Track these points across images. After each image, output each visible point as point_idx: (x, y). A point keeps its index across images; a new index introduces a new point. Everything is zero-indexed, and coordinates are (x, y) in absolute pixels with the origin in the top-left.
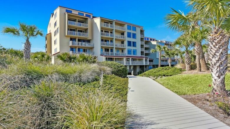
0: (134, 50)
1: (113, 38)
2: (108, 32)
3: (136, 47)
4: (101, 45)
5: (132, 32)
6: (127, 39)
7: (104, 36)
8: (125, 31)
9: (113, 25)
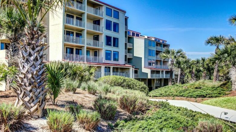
0: (114, 52)
1: (84, 30)
2: (73, 17)
3: (118, 46)
4: (65, 41)
5: (113, 20)
6: (104, 32)
7: (69, 25)
8: (102, 19)
9: (83, 5)
